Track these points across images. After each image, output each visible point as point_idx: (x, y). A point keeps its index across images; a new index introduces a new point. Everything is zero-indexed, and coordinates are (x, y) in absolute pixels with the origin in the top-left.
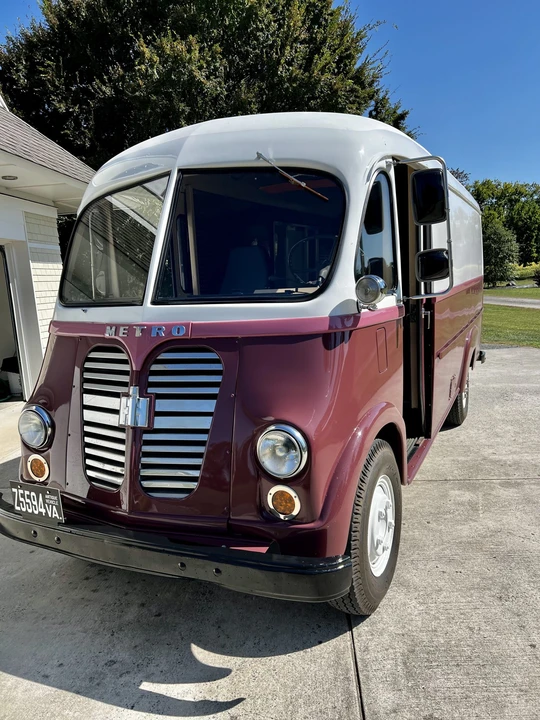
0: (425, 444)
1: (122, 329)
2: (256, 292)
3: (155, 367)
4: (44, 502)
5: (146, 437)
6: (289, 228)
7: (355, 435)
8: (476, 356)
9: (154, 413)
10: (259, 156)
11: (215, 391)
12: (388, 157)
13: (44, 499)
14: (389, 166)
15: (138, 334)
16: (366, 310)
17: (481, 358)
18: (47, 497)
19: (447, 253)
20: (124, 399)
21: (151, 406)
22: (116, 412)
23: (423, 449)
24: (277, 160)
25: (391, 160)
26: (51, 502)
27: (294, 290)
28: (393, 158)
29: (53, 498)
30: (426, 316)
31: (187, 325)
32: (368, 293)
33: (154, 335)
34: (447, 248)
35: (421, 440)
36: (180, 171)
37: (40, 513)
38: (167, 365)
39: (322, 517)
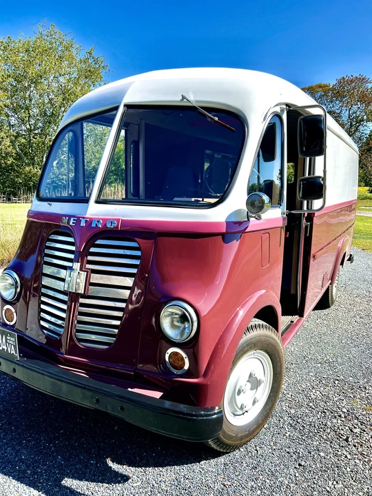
0: (299, 321)
1: (72, 219)
2: (175, 199)
3: (92, 250)
4: (6, 342)
5: (82, 300)
6: (216, 156)
7: (236, 315)
8: (347, 258)
9: (89, 283)
10: (183, 97)
11: (134, 271)
12: (283, 104)
13: (6, 339)
14: (282, 110)
15: (83, 224)
16: (254, 219)
17: (350, 259)
18: (8, 338)
19: (323, 180)
20: (69, 271)
21: (87, 278)
22: (63, 280)
23: (296, 325)
24: (197, 101)
25: (285, 107)
26: (11, 342)
27: (201, 199)
28: (287, 105)
29: (12, 339)
30: (306, 227)
31: (118, 220)
32: (255, 206)
33: (94, 225)
34: (322, 176)
35: (295, 318)
36: (125, 106)
37: (3, 349)
38: (101, 249)
39: (205, 375)
